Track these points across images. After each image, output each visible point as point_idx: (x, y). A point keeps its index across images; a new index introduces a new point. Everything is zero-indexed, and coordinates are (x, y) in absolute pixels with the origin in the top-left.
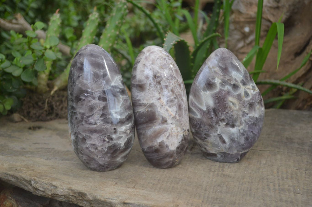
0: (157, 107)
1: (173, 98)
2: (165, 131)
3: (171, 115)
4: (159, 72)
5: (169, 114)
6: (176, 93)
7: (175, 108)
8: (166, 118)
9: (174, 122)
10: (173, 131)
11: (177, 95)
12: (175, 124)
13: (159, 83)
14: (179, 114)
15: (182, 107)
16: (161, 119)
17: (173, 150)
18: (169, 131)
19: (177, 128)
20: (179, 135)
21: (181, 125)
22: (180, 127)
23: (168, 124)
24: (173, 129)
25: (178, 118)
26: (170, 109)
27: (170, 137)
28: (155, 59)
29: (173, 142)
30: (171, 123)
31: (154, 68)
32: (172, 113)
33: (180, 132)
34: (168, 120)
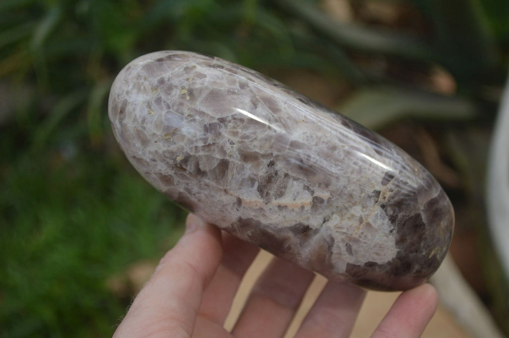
0: (256, 219)
1: (264, 170)
2: (330, 247)
3: (302, 207)
4: (174, 150)
5: (296, 209)
6: (262, 152)
7: (295, 183)
8: (300, 224)
9: (327, 212)
10: (344, 230)
11: (270, 152)
12: (333, 213)
13: (200, 173)
14: (320, 185)
15: (311, 163)
16: (291, 234)
17: (394, 256)
18: (338, 237)
19: (348, 215)
20: (370, 221)
21: (351, 196)
22: (355, 204)
23: (316, 231)
24: (341, 228)
25: (324, 195)
26: (286, 200)
27: (354, 247)
28: (140, 129)
29: (375, 246)
30: (321, 222)
31: (156, 152)
32: (299, 202)
33: (367, 213)
34: (306, 223)
